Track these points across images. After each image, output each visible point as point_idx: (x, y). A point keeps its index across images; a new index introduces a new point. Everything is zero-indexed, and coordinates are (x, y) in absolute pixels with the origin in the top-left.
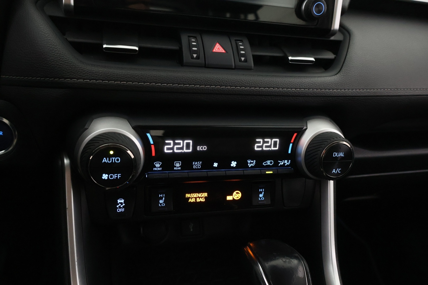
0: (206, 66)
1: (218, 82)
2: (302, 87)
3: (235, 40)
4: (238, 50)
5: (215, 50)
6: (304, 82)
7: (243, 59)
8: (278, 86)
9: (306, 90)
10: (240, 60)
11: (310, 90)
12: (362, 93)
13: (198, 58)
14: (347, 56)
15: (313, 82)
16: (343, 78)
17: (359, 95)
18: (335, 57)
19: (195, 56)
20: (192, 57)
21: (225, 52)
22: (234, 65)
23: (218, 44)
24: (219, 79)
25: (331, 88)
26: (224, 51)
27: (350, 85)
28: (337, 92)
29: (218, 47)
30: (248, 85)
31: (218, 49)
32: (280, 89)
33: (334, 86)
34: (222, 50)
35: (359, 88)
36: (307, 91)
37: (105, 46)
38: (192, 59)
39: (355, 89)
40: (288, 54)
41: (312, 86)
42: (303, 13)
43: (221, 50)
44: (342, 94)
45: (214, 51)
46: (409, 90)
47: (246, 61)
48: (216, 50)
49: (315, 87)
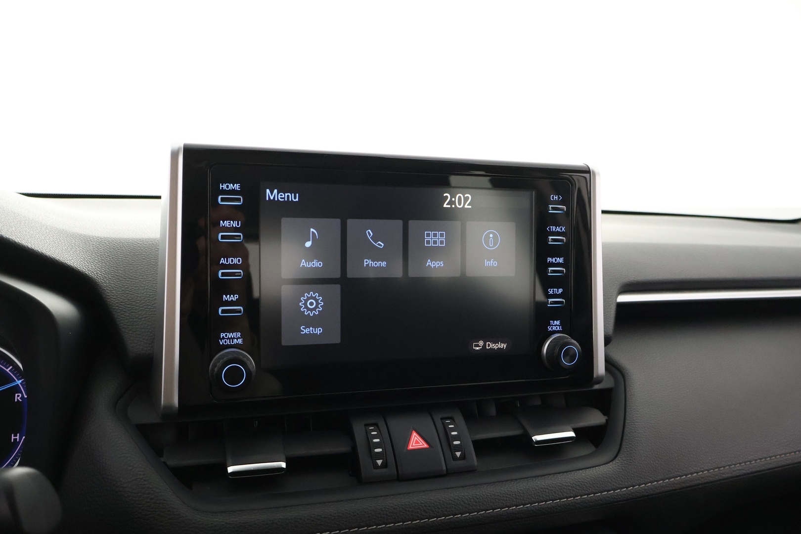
0: (400, 479)
1: (424, 511)
2: (563, 495)
3: (442, 419)
4: (449, 439)
5: (412, 446)
6: (565, 486)
7: (458, 454)
8: (523, 500)
9: (570, 499)
10: (455, 458)
11: (577, 498)
12: (662, 487)
13: (385, 465)
14: (627, 421)
15: (579, 482)
16: (627, 465)
17: (659, 491)
18: (607, 420)
19: (379, 462)
20: (376, 466)
21: (428, 447)
22: (444, 468)
23: (414, 434)
24: (426, 506)
25: (610, 488)
26: (426, 446)
27: (640, 477)
28: (621, 493)
29: (416, 438)
30: (474, 507)
31: (417, 442)
32: (527, 506)
33: (615, 484)
34: (423, 445)
35: (656, 479)
36: (572, 501)
37: (231, 469)
38: (376, 469)
39: (650, 482)
40: (530, 431)
41: (578, 490)
42: (546, 362)
43: (421, 444)
44: (629, 495)
45: (410, 447)
46: (738, 466)
47: (463, 457)
48: (414, 445)
49: (584, 491)
